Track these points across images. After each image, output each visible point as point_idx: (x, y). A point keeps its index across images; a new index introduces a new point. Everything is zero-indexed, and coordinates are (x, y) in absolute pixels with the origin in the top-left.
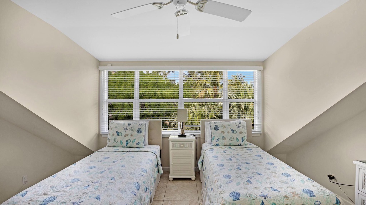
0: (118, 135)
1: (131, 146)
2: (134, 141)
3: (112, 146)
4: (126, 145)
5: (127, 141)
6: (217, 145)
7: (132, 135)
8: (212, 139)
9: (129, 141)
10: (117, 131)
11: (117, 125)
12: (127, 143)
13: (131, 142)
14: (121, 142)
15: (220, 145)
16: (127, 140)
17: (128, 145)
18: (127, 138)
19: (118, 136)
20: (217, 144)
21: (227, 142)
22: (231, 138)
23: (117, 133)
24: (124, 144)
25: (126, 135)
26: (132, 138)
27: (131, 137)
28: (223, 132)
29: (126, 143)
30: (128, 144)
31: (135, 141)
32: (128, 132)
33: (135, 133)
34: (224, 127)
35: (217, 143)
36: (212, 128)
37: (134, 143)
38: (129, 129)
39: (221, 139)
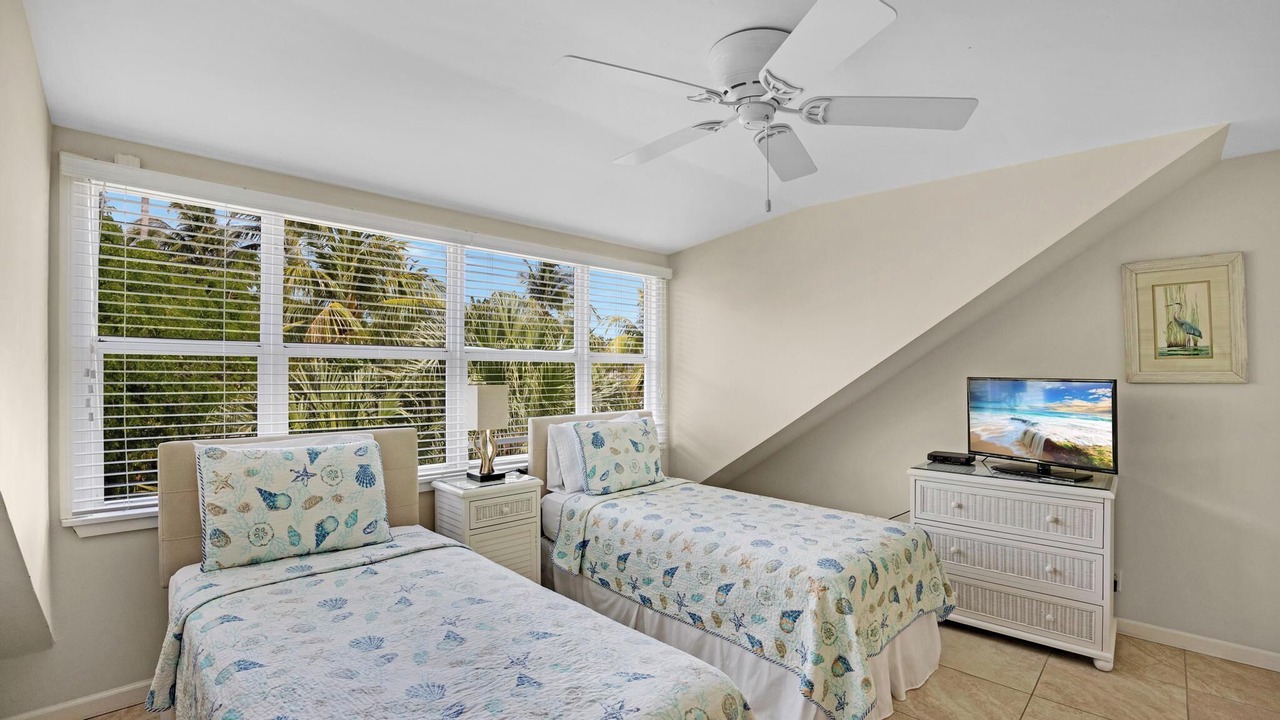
0: (273, 507)
1: (339, 545)
2: (351, 521)
3: (245, 559)
4: (318, 545)
5: (319, 526)
6: (606, 492)
7: (338, 499)
8: (587, 476)
9: (329, 526)
10: (260, 491)
11: (252, 464)
12: (321, 535)
13: (342, 527)
14: (294, 535)
15: (612, 489)
16: (317, 520)
17: (327, 543)
18: (318, 514)
19: (274, 513)
20: (604, 489)
21: (626, 478)
22: (634, 466)
23: (264, 500)
24: (309, 541)
25: (312, 502)
26: (342, 511)
27: (337, 505)
28: (615, 451)
29: (317, 535)
30: (324, 537)
31: (356, 521)
32: (315, 487)
33: (350, 485)
34: (616, 436)
35: (605, 484)
36: (585, 442)
37: (354, 528)
38: (318, 472)
39: (613, 471)
